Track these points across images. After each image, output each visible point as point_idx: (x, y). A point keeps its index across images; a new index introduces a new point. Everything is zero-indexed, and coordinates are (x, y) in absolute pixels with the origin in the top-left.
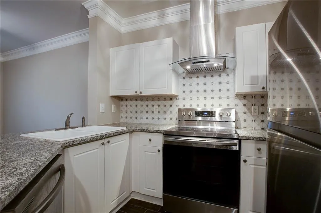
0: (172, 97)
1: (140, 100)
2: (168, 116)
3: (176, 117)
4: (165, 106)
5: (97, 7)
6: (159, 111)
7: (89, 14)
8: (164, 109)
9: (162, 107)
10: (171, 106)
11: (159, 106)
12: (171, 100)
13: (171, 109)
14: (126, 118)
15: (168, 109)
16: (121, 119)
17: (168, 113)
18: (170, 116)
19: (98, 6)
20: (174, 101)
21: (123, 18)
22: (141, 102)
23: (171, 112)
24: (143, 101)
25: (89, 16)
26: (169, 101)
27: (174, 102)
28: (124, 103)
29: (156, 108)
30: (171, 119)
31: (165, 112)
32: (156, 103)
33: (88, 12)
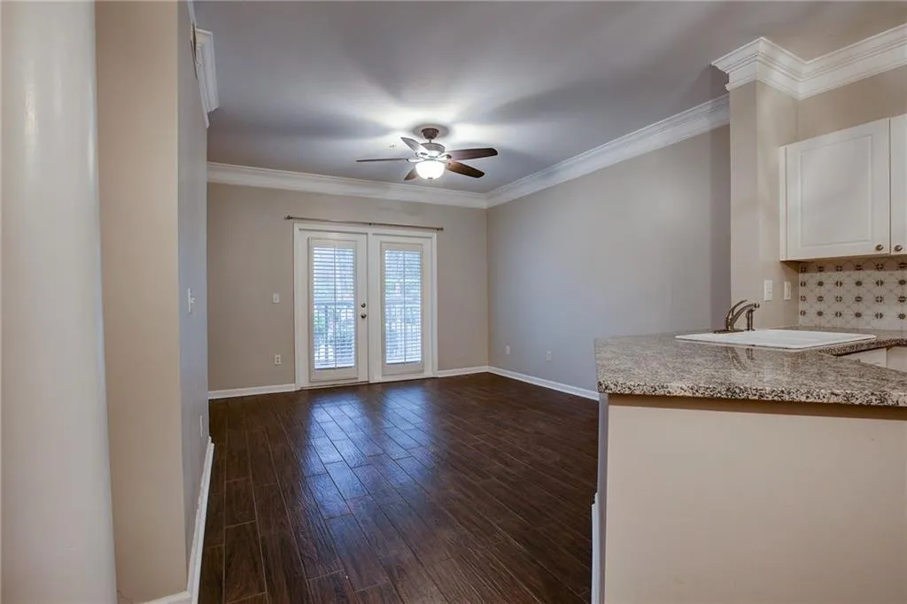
1: (871, 268)
5: (757, 60)
7: (728, 82)
14: (820, 314)
16: (800, 316)
19: (758, 58)
21: (807, 60)
22: (877, 272)
24: (885, 270)
25: (728, 87)
28: (812, 278)
33: (724, 78)
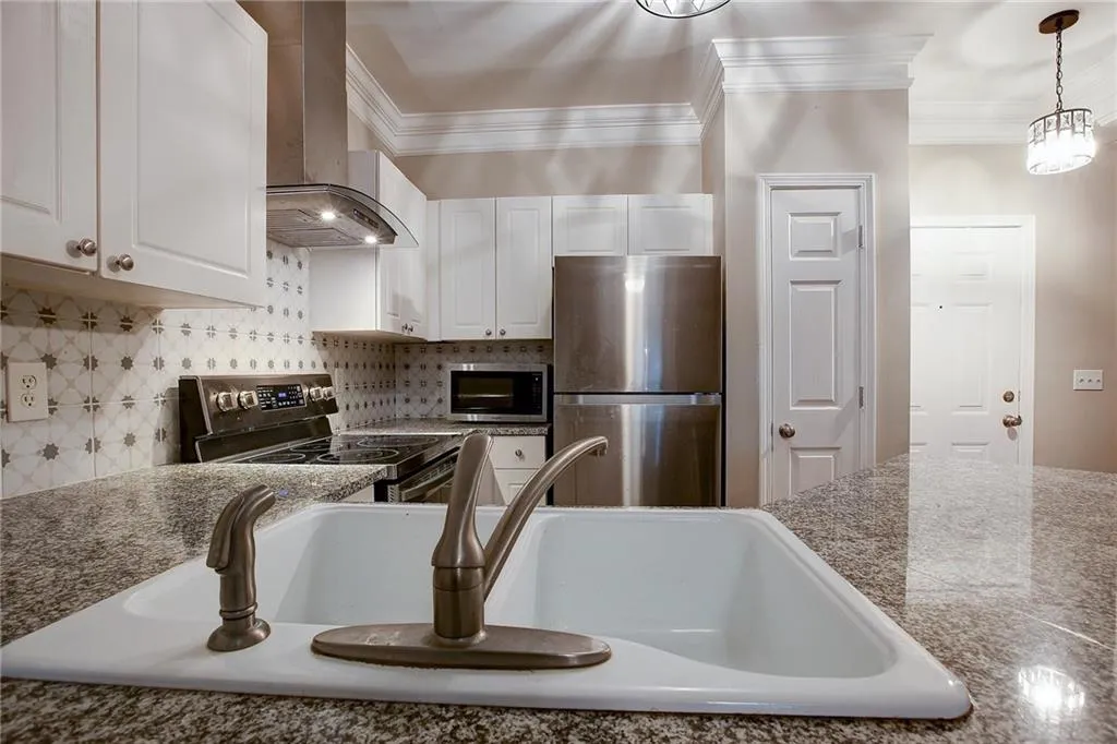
0: (131, 313)
2: (112, 425)
3: (154, 423)
4: (91, 363)
6: (51, 402)
8: (86, 382)
9: (70, 367)
10: (127, 363)
11: (50, 361)
12: (127, 328)
13: (129, 383)
15: (112, 384)
17: (113, 405)
18: (126, 423)
20: (140, 334)
23: (128, 403)
26: (119, 333)
27: (141, 344)
29: (27, 381)
30: (130, 440)
31: (92, 405)
32: (25, 338)
